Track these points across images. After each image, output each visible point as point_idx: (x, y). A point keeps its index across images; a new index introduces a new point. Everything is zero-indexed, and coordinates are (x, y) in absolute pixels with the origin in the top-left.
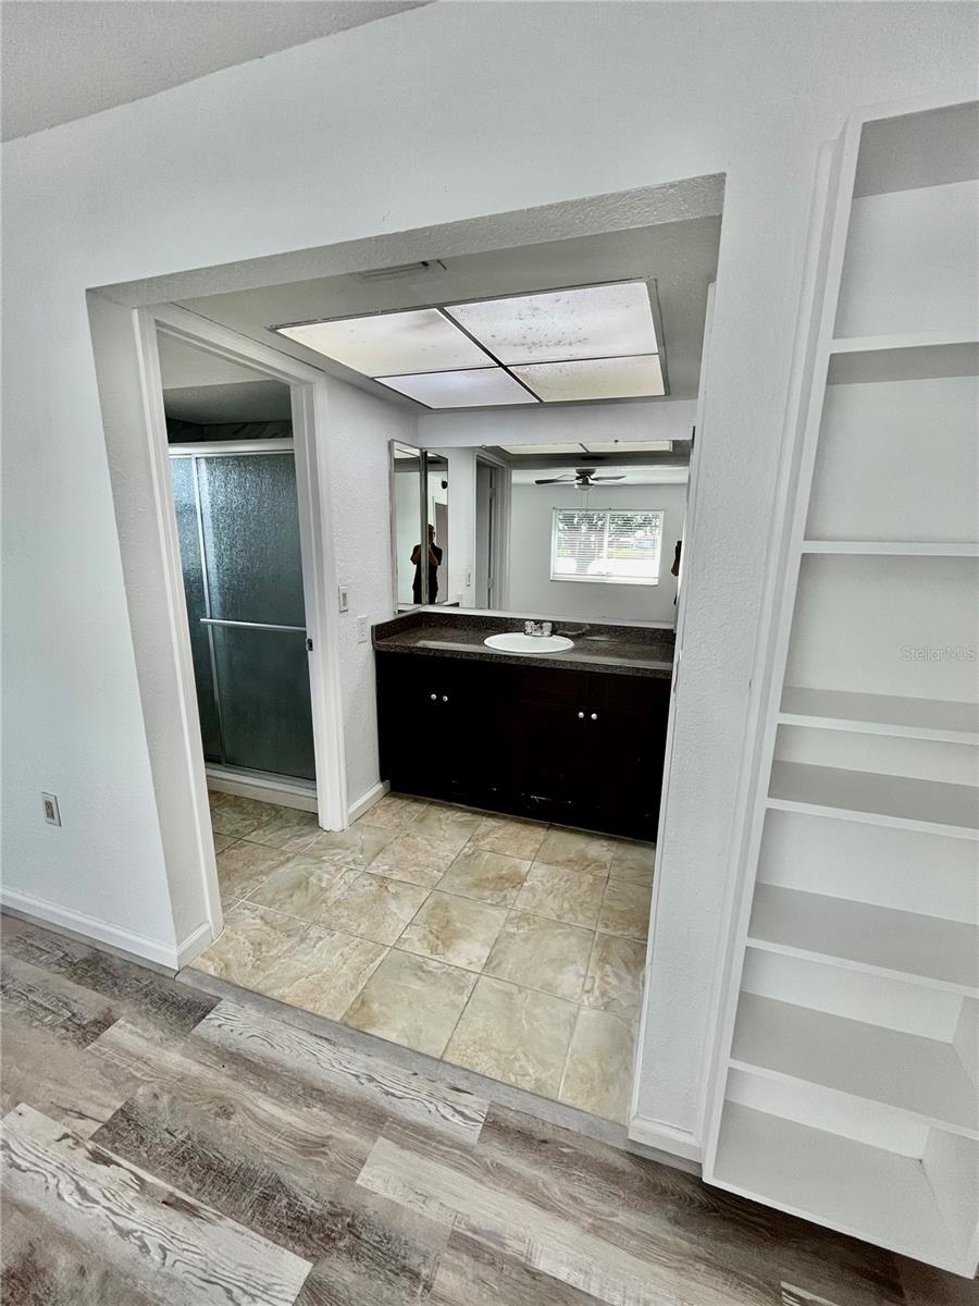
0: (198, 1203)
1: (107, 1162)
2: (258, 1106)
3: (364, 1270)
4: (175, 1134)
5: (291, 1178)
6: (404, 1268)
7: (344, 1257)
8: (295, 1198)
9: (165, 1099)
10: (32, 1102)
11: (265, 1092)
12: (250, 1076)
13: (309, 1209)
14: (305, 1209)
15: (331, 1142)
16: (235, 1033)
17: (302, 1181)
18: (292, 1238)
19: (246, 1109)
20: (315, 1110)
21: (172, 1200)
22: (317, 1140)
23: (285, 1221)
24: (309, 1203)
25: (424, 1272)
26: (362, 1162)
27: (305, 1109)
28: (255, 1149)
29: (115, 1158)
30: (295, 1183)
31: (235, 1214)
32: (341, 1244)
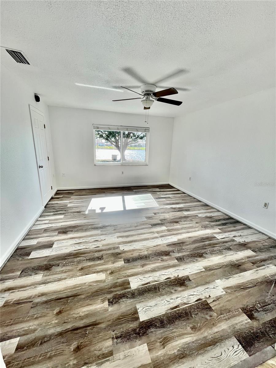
0: (173, 310)
1: (197, 301)
2: (190, 337)
3: (129, 329)
4: (195, 315)
5: (162, 330)
6: (121, 337)
7: (135, 328)
8: (156, 328)
9: (209, 318)
10: (225, 295)
11: (193, 342)
12: (203, 342)
13: (151, 329)
14: (152, 328)
15: (162, 347)
16: (226, 350)
17: (159, 332)
18: (149, 321)
19: (191, 334)
20: (176, 351)
21: (178, 307)
22: (166, 344)
23: (154, 322)
24: (153, 330)
25: (115, 340)
26: (149, 350)
27: (178, 349)
28: (177, 328)
29: (197, 302)
30: (160, 330)
31: (164, 315)
32: (138, 329)
